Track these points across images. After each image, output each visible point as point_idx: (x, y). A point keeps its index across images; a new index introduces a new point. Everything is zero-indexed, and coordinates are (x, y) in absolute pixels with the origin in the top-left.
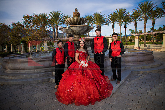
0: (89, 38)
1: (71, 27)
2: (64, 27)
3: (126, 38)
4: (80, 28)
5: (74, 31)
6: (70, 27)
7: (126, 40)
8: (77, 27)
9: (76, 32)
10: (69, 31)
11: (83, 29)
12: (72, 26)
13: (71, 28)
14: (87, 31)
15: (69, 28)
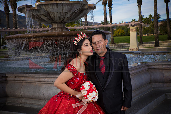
0: (87, 27)
1: (45, 5)
2: (28, 6)
3: (168, 26)
4: (65, 8)
5: (52, 15)
6: (42, 5)
7: (169, 29)
8: (57, 4)
9: (56, 16)
10: (40, 16)
11: (71, 9)
12: (46, 3)
13: (44, 7)
14: (81, 15)
15: (41, 7)
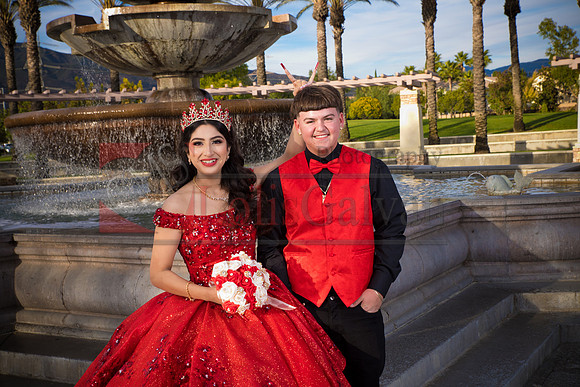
1: (134, 16)
2: (81, 20)
4: (200, 28)
5: (157, 48)
11: (219, 30)
15: (122, 25)
